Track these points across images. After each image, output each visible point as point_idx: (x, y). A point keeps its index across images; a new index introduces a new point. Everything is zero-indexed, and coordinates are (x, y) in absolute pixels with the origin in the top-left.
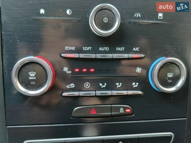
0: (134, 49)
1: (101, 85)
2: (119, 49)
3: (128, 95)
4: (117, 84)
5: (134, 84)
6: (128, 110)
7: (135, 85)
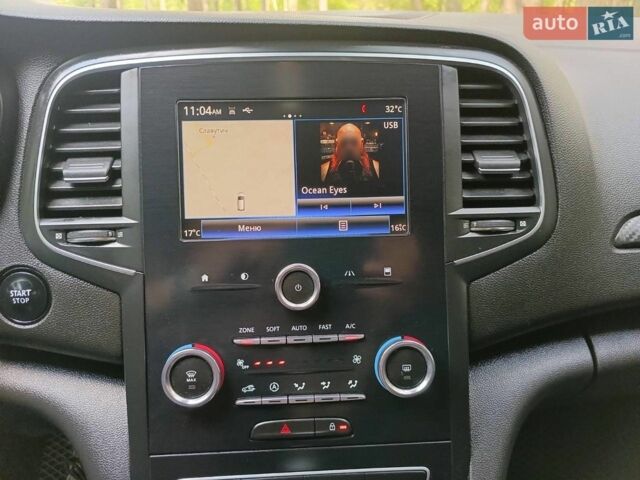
0: (347, 326)
1: (296, 385)
2: (324, 327)
3: (340, 401)
4: (324, 383)
5: (350, 382)
6: (343, 427)
7: (353, 384)
